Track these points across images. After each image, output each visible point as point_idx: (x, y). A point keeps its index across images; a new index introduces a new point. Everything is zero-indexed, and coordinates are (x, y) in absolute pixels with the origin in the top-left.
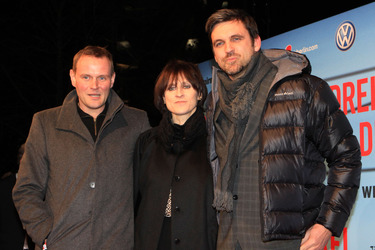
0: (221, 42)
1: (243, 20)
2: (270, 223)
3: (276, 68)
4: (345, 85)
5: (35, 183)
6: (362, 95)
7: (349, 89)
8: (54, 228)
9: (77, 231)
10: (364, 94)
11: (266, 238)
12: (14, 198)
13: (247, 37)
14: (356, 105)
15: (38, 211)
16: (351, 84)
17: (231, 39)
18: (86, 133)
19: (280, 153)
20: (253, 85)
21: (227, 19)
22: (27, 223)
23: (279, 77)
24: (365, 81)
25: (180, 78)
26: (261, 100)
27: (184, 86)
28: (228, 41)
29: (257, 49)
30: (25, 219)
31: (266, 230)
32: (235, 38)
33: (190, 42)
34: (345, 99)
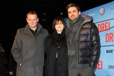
0: (70, 12)
1: (76, 7)
2: (81, 59)
3: (84, 20)
4: (102, 24)
5: (18, 48)
6: (106, 27)
7: (103, 25)
8: (23, 60)
9: (29, 61)
10: (107, 26)
11: (79, 63)
12: (12, 52)
13: (77, 11)
14: (105, 29)
15: (19, 55)
16: (103, 24)
17: (73, 11)
18: (32, 35)
19: (84, 41)
20: (78, 24)
21: (72, 6)
22: (15, 58)
23: (85, 22)
24: (107, 23)
25: (59, 21)
26: (80, 28)
27: (61, 24)
28: (72, 12)
29: (79, 14)
30: (15, 57)
31: (80, 61)
32: (74, 11)
33: (61, 13)
34: (102, 28)
